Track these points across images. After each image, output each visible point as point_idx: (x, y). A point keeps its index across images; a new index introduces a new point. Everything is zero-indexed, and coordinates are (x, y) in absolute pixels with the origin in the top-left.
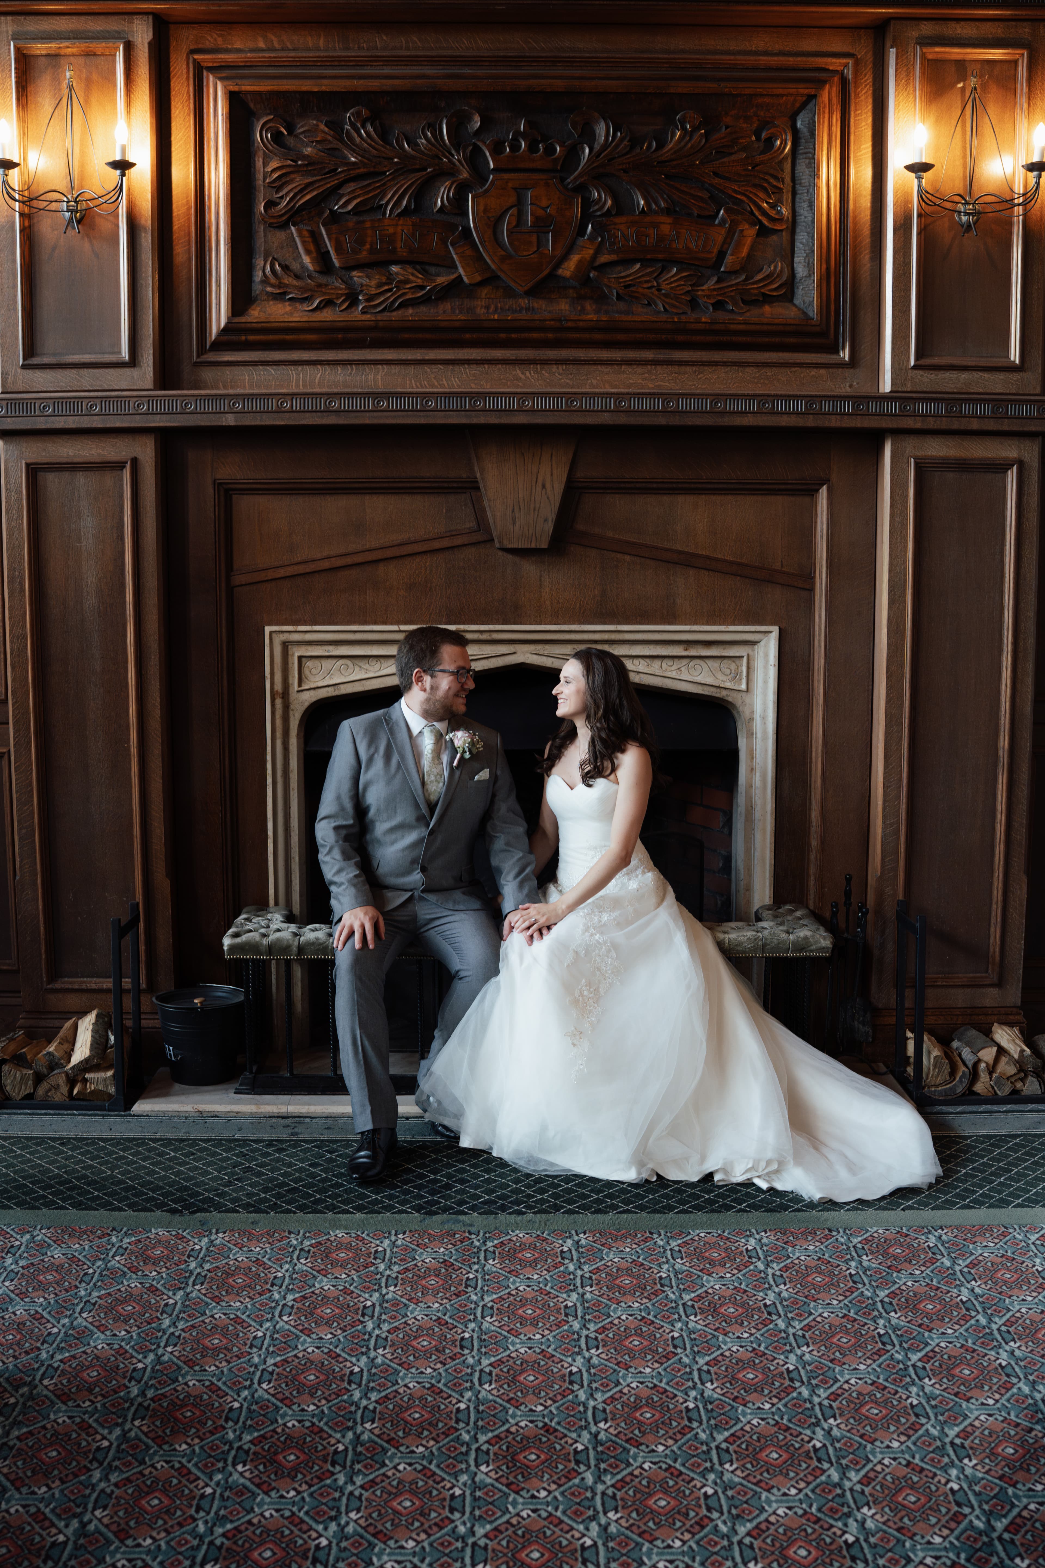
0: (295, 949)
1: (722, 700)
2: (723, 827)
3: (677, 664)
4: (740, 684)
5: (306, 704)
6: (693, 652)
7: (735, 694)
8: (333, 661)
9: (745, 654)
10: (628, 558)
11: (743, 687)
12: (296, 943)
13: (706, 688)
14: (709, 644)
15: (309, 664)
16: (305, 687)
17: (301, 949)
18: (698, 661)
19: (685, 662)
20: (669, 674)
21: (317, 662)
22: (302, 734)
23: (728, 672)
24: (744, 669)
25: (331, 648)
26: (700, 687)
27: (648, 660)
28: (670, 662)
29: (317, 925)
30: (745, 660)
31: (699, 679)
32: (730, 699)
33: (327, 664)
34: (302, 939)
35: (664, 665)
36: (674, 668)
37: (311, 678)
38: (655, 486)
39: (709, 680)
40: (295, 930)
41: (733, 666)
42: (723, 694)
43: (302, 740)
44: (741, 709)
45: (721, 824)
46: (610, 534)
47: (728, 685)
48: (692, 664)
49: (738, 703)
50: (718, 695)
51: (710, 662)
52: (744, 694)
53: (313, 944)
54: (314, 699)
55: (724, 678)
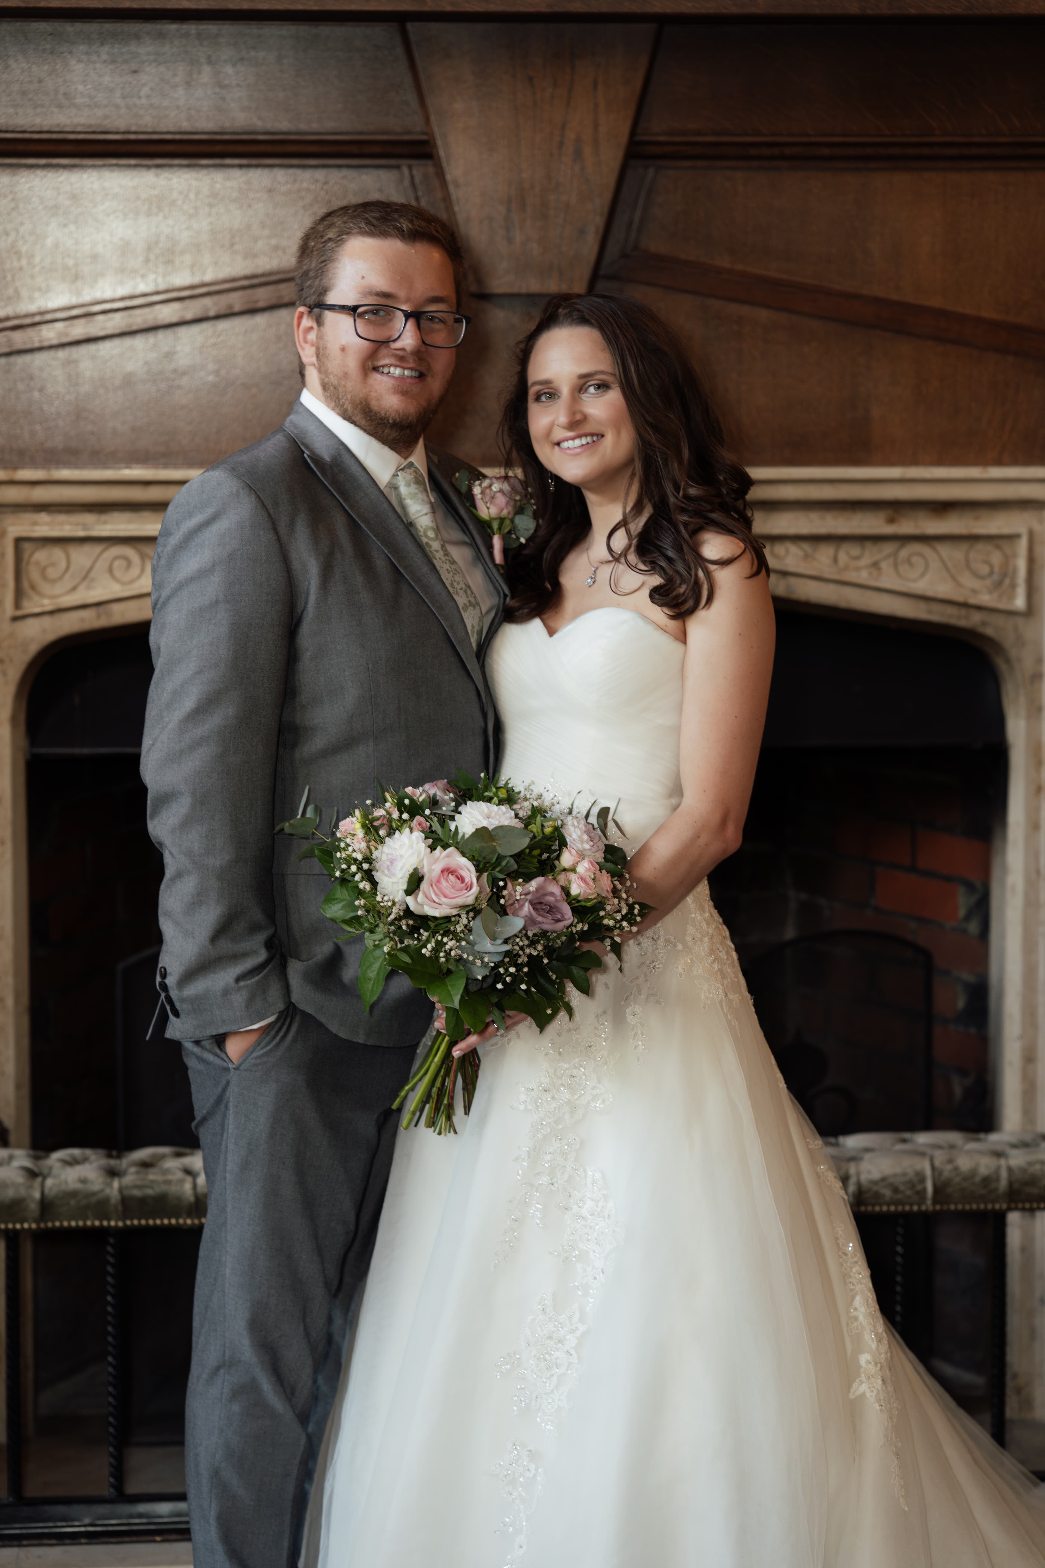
0: (34, 1207)
1: (972, 633)
2: (968, 917)
3: (870, 554)
4: (1012, 597)
5: (34, 649)
6: (906, 527)
7: (1000, 620)
8: (97, 549)
9: (1023, 530)
10: (764, 314)
11: (1020, 602)
12: (37, 1195)
13: (936, 607)
14: (942, 507)
15: (41, 556)
16: (31, 606)
17: (47, 1206)
18: (917, 547)
19: (888, 548)
20: (851, 576)
21: (57, 553)
22: (22, 717)
23: (984, 570)
24: (1021, 564)
25: (89, 518)
26: (922, 605)
27: (806, 546)
28: (854, 550)
29: (76, 1152)
30: (1023, 543)
31: (921, 586)
32: (989, 631)
33: (81, 556)
34: (49, 1182)
35: (843, 557)
36: (865, 561)
37: (45, 588)
38: (826, 151)
39: (943, 589)
40: (28, 1163)
41: (996, 558)
42: (974, 620)
43: (22, 728)
44: (1013, 653)
45: (962, 912)
46: (724, 261)
47: (985, 599)
48: (904, 553)
49: (1008, 640)
50: (962, 623)
51: (945, 550)
52: (1020, 621)
53: (74, 1194)
54: (50, 637)
55: (976, 584)
